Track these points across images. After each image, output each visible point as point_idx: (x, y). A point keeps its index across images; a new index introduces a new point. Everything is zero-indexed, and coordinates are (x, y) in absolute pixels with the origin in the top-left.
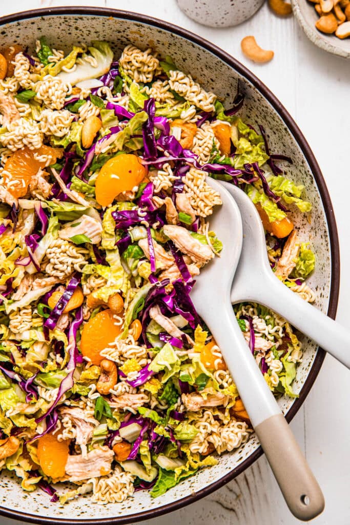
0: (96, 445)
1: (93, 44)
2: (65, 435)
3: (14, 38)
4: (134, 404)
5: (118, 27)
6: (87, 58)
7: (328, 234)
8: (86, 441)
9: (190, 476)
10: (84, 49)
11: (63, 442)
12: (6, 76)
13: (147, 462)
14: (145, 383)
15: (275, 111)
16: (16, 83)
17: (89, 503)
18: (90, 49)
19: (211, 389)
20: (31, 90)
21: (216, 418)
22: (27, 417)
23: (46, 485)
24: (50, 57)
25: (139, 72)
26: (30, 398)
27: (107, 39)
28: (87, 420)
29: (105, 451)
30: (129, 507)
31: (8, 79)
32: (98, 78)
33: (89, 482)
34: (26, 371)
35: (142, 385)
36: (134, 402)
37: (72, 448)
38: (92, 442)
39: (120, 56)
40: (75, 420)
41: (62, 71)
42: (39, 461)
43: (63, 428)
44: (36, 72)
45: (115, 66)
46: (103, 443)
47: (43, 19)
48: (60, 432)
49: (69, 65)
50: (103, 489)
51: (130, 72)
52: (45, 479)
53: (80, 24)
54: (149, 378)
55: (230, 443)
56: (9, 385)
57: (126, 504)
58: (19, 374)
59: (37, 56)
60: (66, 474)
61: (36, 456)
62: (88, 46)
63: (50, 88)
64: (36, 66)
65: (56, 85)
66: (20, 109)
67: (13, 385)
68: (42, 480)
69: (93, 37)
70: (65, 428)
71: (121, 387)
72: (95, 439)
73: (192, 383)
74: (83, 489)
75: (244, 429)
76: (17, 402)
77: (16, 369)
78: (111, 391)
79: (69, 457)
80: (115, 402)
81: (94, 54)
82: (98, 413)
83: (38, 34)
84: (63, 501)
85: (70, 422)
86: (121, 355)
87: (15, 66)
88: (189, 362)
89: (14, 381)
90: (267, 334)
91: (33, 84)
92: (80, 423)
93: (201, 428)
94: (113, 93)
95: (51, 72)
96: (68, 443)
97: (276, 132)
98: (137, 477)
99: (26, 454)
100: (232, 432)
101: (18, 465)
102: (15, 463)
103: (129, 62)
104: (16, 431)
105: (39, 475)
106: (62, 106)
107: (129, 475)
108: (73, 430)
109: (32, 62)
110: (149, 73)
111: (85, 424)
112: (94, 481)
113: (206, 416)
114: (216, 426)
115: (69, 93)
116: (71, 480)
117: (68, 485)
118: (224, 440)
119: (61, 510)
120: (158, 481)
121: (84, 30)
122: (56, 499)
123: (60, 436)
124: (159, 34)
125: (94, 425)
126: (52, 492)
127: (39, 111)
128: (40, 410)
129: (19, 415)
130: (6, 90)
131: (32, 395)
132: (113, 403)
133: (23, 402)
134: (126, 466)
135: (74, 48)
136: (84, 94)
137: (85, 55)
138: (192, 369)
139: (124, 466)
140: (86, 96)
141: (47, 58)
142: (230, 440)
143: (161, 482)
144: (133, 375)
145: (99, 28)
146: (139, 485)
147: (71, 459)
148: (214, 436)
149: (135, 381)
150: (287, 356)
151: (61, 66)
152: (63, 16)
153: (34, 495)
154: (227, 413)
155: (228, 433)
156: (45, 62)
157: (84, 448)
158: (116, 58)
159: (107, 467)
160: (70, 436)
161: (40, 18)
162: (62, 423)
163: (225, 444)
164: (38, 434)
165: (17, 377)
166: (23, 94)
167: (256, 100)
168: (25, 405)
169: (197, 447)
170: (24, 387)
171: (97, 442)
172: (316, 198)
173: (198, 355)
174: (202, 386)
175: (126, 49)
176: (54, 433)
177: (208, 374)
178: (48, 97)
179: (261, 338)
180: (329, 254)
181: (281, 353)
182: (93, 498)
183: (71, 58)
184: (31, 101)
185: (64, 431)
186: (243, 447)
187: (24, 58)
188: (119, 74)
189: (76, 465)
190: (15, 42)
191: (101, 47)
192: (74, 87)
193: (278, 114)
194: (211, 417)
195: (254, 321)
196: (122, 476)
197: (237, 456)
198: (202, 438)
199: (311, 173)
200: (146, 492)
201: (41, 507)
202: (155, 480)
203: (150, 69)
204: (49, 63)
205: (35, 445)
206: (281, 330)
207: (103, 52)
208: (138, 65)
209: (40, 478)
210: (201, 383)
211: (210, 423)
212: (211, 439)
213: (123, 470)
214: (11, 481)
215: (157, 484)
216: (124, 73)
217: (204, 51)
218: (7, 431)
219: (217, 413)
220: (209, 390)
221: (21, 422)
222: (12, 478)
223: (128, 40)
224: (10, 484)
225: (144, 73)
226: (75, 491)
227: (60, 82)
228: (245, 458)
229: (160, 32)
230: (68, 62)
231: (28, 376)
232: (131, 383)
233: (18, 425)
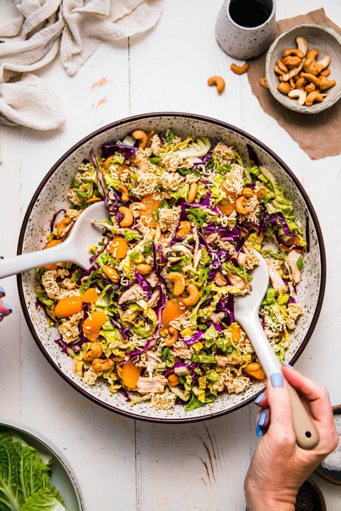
0: (157, 374)
1: (199, 137)
2: (141, 364)
3: (155, 126)
4: (187, 355)
5: (218, 131)
6: (194, 144)
7: (320, 276)
8: (152, 370)
9: (210, 403)
10: (193, 139)
11: (138, 368)
12: (146, 147)
13: (188, 388)
14: (194, 344)
15: (302, 198)
16: (151, 152)
17: (147, 406)
18: (197, 140)
19: (235, 355)
20: (159, 157)
21: (232, 372)
22: (120, 350)
23: (124, 391)
24: (173, 140)
25: (224, 159)
26: (124, 339)
27: (208, 136)
28: (155, 358)
29: (163, 379)
30: (172, 414)
31: (146, 148)
32: (199, 158)
33: (150, 394)
34: (125, 324)
35: (192, 344)
36: (186, 354)
37: (143, 372)
38: (156, 372)
39: (214, 148)
40: (148, 357)
41: (178, 149)
42: (122, 376)
43: (140, 360)
44: (163, 147)
45: (210, 153)
46: (162, 373)
47: (175, 118)
48: (138, 362)
49: (184, 147)
50: (157, 400)
51: (218, 157)
52: (124, 387)
53: (196, 125)
54: (197, 341)
55: (238, 389)
56: (113, 328)
57: (170, 412)
58: (120, 324)
59: (165, 138)
60: (137, 387)
61: (121, 373)
62: (196, 138)
63: (171, 158)
64: (164, 144)
65: (175, 158)
66: (150, 167)
67: (115, 329)
68: (122, 388)
69: (201, 133)
70: (141, 360)
71: (180, 344)
72: (157, 370)
73: (224, 349)
74: (145, 397)
75: (247, 382)
76: (116, 339)
77: (119, 321)
78: (173, 345)
79: (140, 377)
80: (175, 352)
81: (199, 143)
82: (163, 356)
83: (170, 126)
84: (133, 403)
85: (145, 357)
86: (181, 326)
87: (152, 142)
88: (223, 337)
89: (116, 327)
90: (272, 327)
91: (161, 154)
92: (150, 359)
93: (222, 376)
94: (207, 168)
95: (172, 149)
96: (141, 369)
97: (299, 209)
98: (178, 397)
99: (115, 371)
100: (240, 382)
101: (110, 376)
102: (108, 374)
103: (219, 152)
104: (113, 356)
105: (120, 384)
106: (175, 170)
107: (174, 395)
108: (146, 362)
109: (162, 142)
110: (229, 160)
111: (153, 360)
112: (152, 394)
113: (226, 370)
114: (231, 377)
115: (181, 163)
116: (139, 391)
117: (136, 393)
118: (234, 386)
119: (131, 408)
120: (191, 402)
121: (197, 129)
122: (129, 400)
123: (137, 364)
124: (241, 139)
125: (158, 362)
126: (126, 396)
127: (160, 170)
128: (129, 348)
129: (116, 348)
130: (144, 155)
131: (126, 338)
132: (174, 352)
133: (119, 340)
134: (173, 389)
135: (188, 137)
136: (190, 166)
137: (194, 143)
138: (226, 342)
139: (172, 389)
140: (190, 167)
141: (171, 140)
142: (238, 387)
143: (192, 403)
144: (188, 337)
145: (206, 129)
146: (178, 401)
147: (141, 379)
148: (229, 383)
149: (189, 341)
150: (281, 343)
151: (178, 146)
152: (187, 119)
153: (116, 395)
154: (240, 370)
155: (237, 382)
156: (170, 142)
157: (151, 374)
158: (212, 148)
159: (162, 388)
160: (143, 366)
161: (174, 117)
162: (140, 357)
163: (235, 389)
164: (125, 361)
165: (119, 325)
166: (154, 159)
167: (292, 189)
168: (121, 343)
169: (218, 387)
170: (122, 333)
171: (158, 372)
172: (317, 254)
173: (230, 334)
174: (229, 352)
175: (219, 144)
176: (134, 362)
177: (235, 346)
178: (169, 164)
179: (269, 331)
180: (319, 288)
181: (277, 340)
182: (150, 404)
183: (185, 143)
184: (157, 164)
185: (140, 362)
186: (245, 392)
187: (159, 138)
188: (211, 158)
189: (144, 383)
190: (155, 128)
191: (204, 140)
192: (184, 160)
193: (303, 200)
194: (229, 371)
195: (265, 319)
196: (169, 395)
197: (241, 397)
198: (221, 382)
199: (317, 238)
200: (182, 407)
201: (120, 404)
202: (189, 401)
203: (231, 158)
204: (172, 143)
205: (122, 367)
206: (281, 327)
207: (205, 143)
208: (224, 154)
209: (121, 386)
210: (229, 351)
211: (228, 375)
212: (226, 384)
213: (170, 391)
214: (104, 384)
215: (190, 403)
216: (215, 157)
217: (267, 155)
218: (108, 355)
219: (233, 369)
220: (234, 355)
221: (117, 352)
222: (104, 382)
223: (221, 139)
224: (103, 386)
225: (227, 160)
226: (140, 398)
227: (177, 156)
228: (246, 399)
229: (243, 138)
230: (183, 145)
231: (126, 326)
232: (186, 342)
233: (114, 353)
